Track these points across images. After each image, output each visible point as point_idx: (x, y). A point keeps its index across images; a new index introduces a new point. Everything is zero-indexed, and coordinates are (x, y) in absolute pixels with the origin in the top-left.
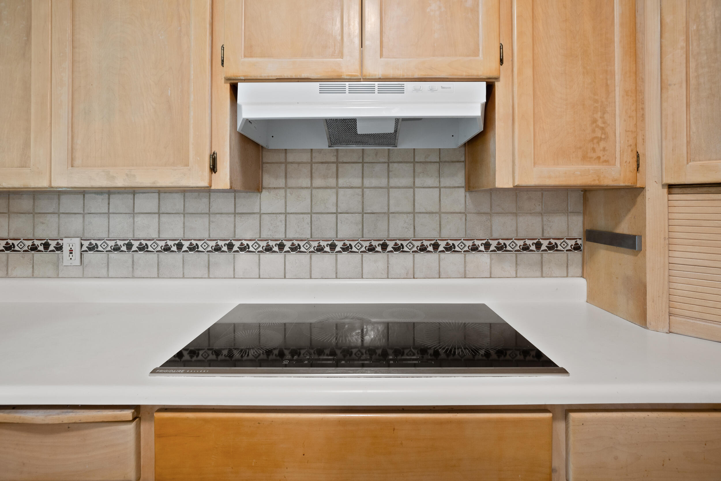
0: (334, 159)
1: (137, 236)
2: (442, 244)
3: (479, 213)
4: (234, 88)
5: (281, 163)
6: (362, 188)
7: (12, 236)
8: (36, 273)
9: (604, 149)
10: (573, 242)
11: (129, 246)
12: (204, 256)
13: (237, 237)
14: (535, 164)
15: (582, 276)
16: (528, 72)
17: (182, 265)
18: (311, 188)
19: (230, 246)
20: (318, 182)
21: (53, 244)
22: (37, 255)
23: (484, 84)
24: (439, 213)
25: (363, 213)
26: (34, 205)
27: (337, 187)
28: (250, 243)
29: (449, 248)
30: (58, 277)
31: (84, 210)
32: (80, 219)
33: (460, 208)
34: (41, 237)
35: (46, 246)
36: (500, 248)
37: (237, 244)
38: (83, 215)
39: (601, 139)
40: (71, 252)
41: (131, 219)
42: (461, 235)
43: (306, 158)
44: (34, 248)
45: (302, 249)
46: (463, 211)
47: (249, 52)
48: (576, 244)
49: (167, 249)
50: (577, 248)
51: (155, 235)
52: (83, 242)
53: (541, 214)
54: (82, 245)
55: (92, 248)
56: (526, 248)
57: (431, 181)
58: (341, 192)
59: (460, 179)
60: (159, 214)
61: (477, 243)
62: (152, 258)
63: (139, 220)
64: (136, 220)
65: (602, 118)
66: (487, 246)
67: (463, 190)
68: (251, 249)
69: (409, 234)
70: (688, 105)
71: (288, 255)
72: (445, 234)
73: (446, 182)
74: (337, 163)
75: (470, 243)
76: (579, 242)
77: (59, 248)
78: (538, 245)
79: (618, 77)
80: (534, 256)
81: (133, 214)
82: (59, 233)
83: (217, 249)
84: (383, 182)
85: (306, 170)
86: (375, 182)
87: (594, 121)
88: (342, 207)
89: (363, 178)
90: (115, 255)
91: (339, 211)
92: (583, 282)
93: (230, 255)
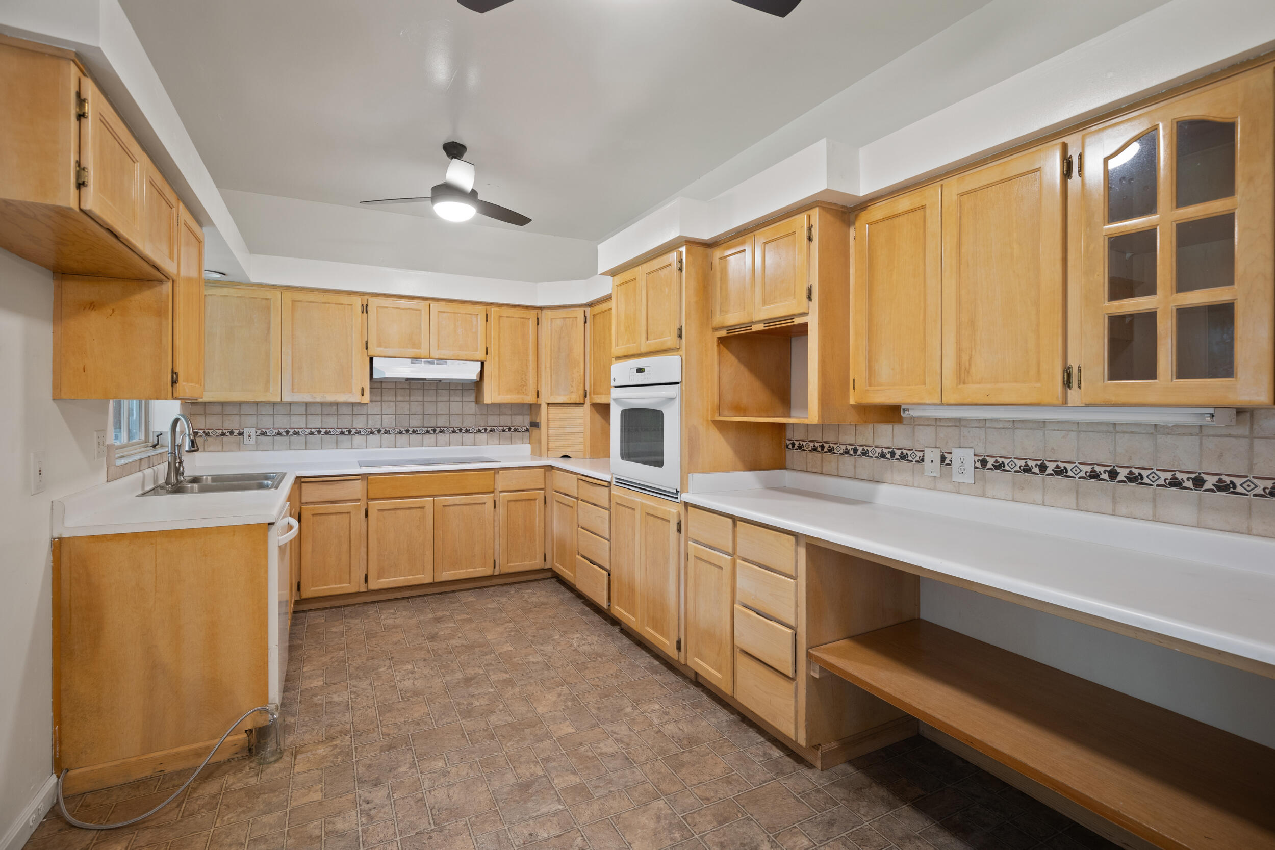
0: (408, 387)
1: (292, 427)
2: (464, 429)
3: (481, 414)
4: (371, 359)
5: (379, 388)
6: (423, 401)
7: (207, 427)
8: (224, 449)
9: (525, 390)
10: (525, 428)
11: (287, 432)
12: (335, 437)
13: (354, 427)
14: (499, 395)
15: (529, 443)
16: (497, 359)
17: (320, 442)
18: (396, 401)
19: (350, 432)
20: (399, 398)
21: (236, 432)
22: (225, 439)
23: (480, 362)
24: (462, 414)
25: (423, 414)
26: (222, 410)
27: (410, 401)
28: (361, 430)
29: (467, 431)
30: (240, 450)
31: (257, 413)
32: (254, 418)
33: (473, 411)
34: (228, 428)
35: (232, 433)
36: (492, 431)
37: (354, 431)
38: (257, 415)
39: (524, 386)
40: (250, 436)
41: (289, 418)
42: (473, 425)
43: (393, 386)
44: (223, 434)
45: (391, 433)
46: (474, 413)
47: (380, 345)
48: (527, 428)
49: (312, 433)
50: (527, 430)
51: (304, 426)
52: (257, 431)
53: (511, 414)
54: (256, 432)
55: (263, 434)
56: (504, 431)
57: (458, 399)
58: (412, 403)
59: (472, 398)
60: (306, 414)
61: (481, 428)
62: (302, 439)
63: (294, 418)
64: (292, 418)
65: (525, 377)
66: (486, 430)
67: (474, 403)
68: (362, 433)
69: (447, 425)
70: (551, 376)
71: (383, 436)
72: (465, 424)
73: (466, 399)
74: (409, 389)
75: (477, 429)
76: (528, 428)
77: (241, 434)
78: (510, 429)
79: (531, 362)
80: (507, 434)
81: (290, 415)
82: (240, 426)
83: (342, 433)
84: (434, 399)
85: (393, 392)
86: (430, 399)
87: (522, 379)
88: (413, 411)
89: (423, 396)
90: (279, 437)
91: (411, 413)
92: (529, 445)
93: (350, 436)
